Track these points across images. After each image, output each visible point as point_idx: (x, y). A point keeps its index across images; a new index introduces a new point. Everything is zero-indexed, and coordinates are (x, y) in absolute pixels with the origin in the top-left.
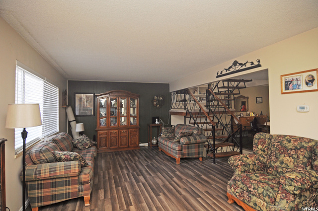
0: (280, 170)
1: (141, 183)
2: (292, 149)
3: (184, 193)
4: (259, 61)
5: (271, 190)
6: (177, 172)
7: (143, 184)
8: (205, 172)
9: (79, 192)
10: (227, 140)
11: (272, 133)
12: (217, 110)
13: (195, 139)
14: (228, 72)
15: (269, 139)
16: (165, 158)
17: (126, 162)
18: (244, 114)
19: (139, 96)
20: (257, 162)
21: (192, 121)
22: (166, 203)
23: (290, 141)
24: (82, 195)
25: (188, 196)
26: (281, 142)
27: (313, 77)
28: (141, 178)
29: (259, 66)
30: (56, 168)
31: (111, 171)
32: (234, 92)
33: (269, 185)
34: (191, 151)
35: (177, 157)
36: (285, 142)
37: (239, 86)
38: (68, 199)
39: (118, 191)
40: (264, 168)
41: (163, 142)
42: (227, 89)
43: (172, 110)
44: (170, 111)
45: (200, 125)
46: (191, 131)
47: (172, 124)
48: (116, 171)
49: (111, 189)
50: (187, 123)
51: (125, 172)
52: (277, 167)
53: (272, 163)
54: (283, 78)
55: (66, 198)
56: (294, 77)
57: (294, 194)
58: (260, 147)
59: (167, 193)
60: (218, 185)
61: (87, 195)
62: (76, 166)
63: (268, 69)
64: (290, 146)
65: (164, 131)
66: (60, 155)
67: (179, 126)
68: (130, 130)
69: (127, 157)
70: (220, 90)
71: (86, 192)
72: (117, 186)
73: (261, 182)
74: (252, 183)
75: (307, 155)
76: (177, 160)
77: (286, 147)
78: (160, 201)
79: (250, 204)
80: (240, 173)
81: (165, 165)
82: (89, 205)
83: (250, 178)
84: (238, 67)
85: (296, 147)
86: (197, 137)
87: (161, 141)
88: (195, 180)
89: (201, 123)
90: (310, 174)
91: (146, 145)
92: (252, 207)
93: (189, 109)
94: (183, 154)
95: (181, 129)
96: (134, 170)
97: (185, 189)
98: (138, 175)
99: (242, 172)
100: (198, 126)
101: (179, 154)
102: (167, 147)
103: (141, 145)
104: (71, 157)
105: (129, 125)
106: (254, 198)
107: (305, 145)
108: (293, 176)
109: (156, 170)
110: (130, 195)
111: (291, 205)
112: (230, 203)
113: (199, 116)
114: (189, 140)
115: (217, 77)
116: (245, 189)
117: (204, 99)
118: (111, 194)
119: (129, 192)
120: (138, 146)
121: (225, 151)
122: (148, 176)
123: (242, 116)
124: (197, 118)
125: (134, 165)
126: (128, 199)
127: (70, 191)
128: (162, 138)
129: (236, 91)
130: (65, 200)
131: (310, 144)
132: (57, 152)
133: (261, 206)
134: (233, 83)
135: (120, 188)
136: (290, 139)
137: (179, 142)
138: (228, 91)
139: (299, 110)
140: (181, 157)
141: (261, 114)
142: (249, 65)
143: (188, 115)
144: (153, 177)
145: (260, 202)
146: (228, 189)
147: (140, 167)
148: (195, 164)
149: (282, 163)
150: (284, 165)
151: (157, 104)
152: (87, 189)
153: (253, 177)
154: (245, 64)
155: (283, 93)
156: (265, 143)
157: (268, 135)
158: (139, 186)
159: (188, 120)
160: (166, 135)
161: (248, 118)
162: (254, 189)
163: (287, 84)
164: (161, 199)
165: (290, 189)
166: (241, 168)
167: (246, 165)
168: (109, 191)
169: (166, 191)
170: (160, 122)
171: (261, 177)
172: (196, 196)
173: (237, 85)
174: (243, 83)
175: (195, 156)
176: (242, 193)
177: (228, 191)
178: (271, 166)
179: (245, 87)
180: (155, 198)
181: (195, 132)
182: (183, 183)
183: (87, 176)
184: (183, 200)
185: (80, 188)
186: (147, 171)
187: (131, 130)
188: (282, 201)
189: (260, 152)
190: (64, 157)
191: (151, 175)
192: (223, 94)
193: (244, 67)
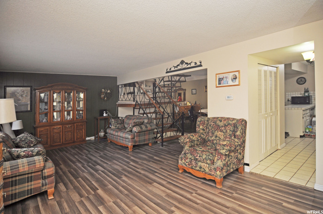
0: (215, 142)
1: (100, 172)
2: (222, 126)
3: (142, 172)
4: (201, 62)
5: (211, 155)
6: (132, 158)
7: (102, 171)
8: (156, 154)
9: (43, 186)
10: (171, 126)
11: (209, 116)
12: (163, 101)
13: (146, 127)
14: (176, 69)
15: (207, 121)
16: (116, 148)
17: (76, 156)
18: (182, 104)
19: (87, 90)
20: (199, 138)
21: (141, 111)
22: (129, 182)
23: (221, 121)
24: (45, 189)
25: (147, 173)
26: (215, 122)
27: (236, 76)
28: (98, 167)
29: (201, 66)
30: (18, 165)
31: (62, 166)
32: (176, 85)
33: (209, 152)
34: (142, 138)
35: (130, 144)
36: (218, 122)
37: (181, 80)
38: (30, 196)
39: (79, 182)
40: (204, 142)
41: (114, 133)
42: (170, 83)
43: (119, 102)
44: (117, 103)
45: (149, 115)
46: (142, 121)
47: (119, 116)
48: (68, 166)
49: (71, 181)
50: (136, 114)
51: (80, 165)
52: (213, 140)
53: (209, 138)
54: (217, 75)
55: (28, 195)
56: (225, 75)
57: (226, 155)
58: (201, 127)
59: (128, 175)
60: (169, 162)
61: (51, 188)
62: (41, 161)
63: (207, 69)
64: (221, 124)
65: (113, 123)
66: (19, 152)
67: (128, 117)
68: (75, 125)
69: (75, 152)
70: (165, 83)
71: (49, 186)
72: (76, 178)
73: (204, 151)
74: (198, 153)
75: (232, 129)
76: (129, 147)
77: (218, 126)
78: (124, 181)
79: (197, 169)
80: (188, 148)
81: (118, 153)
82: (53, 197)
83: (196, 150)
84: (185, 66)
85: (225, 125)
86: (148, 125)
87: (112, 132)
88: (149, 161)
89: (150, 113)
90: (234, 141)
91: (93, 138)
92: (198, 170)
93: (138, 100)
94: (135, 142)
95: (130, 119)
96: (89, 162)
97: (143, 169)
98: (95, 166)
99: (190, 147)
100: (148, 116)
101: (132, 142)
102: (119, 138)
103: (87, 139)
104: (33, 152)
105: (75, 119)
106: (200, 164)
107: (231, 123)
108: (225, 143)
109: (111, 159)
110: (93, 182)
111: (224, 162)
112: (181, 172)
113: (148, 106)
114: (141, 128)
115: (166, 73)
116: (193, 158)
117: (150, 91)
118: (72, 185)
119: (91, 180)
120: (85, 140)
121: (169, 136)
122: (105, 165)
123: (181, 105)
124: (146, 108)
125: (86, 158)
126: (92, 186)
127: (33, 187)
128: (112, 129)
129: (178, 84)
130: (26, 197)
131: (234, 122)
132: (14, 149)
133: (204, 168)
134: (175, 77)
135: (80, 179)
136: (221, 119)
137: (131, 131)
138: (171, 84)
139: (227, 99)
140: (134, 144)
141: (196, 103)
142: (193, 65)
143: (136, 106)
144: (110, 165)
145: (204, 165)
146: (180, 161)
147: (94, 159)
148: (146, 149)
149: (216, 137)
150: (217, 138)
151: (104, 97)
152: (51, 183)
153: (198, 149)
154: (190, 64)
155: (217, 87)
156: (204, 124)
157: (206, 118)
158: (99, 174)
159: (136, 111)
160: (116, 126)
161: (186, 107)
162: (199, 157)
163: (220, 80)
164: (124, 180)
165: (223, 151)
166: (189, 144)
167: (192, 141)
168: (69, 183)
169: (126, 174)
170: (108, 115)
171: (203, 149)
172: (153, 172)
173: (179, 79)
174: (184, 77)
175: (145, 143)
176: (191, 162)
177: (179, 163)
178: (209, 140)
179: (185, 81)
180: (119, 180)
181: (146, 121)
182: (140, 165)
183: (51, 169)
184: (144, 177)
185: (44, 182)
186: (101, 161)
187: (77, 124)
188: (218, 161)
189: (201, 131)
190: (24, 154)
191: (108, 164)
192: (166, 87)
193: (189, 66)
